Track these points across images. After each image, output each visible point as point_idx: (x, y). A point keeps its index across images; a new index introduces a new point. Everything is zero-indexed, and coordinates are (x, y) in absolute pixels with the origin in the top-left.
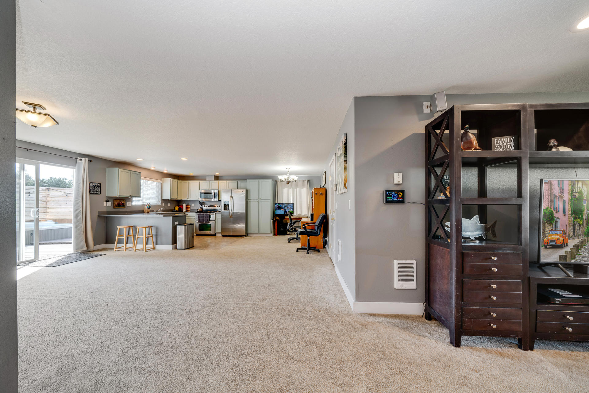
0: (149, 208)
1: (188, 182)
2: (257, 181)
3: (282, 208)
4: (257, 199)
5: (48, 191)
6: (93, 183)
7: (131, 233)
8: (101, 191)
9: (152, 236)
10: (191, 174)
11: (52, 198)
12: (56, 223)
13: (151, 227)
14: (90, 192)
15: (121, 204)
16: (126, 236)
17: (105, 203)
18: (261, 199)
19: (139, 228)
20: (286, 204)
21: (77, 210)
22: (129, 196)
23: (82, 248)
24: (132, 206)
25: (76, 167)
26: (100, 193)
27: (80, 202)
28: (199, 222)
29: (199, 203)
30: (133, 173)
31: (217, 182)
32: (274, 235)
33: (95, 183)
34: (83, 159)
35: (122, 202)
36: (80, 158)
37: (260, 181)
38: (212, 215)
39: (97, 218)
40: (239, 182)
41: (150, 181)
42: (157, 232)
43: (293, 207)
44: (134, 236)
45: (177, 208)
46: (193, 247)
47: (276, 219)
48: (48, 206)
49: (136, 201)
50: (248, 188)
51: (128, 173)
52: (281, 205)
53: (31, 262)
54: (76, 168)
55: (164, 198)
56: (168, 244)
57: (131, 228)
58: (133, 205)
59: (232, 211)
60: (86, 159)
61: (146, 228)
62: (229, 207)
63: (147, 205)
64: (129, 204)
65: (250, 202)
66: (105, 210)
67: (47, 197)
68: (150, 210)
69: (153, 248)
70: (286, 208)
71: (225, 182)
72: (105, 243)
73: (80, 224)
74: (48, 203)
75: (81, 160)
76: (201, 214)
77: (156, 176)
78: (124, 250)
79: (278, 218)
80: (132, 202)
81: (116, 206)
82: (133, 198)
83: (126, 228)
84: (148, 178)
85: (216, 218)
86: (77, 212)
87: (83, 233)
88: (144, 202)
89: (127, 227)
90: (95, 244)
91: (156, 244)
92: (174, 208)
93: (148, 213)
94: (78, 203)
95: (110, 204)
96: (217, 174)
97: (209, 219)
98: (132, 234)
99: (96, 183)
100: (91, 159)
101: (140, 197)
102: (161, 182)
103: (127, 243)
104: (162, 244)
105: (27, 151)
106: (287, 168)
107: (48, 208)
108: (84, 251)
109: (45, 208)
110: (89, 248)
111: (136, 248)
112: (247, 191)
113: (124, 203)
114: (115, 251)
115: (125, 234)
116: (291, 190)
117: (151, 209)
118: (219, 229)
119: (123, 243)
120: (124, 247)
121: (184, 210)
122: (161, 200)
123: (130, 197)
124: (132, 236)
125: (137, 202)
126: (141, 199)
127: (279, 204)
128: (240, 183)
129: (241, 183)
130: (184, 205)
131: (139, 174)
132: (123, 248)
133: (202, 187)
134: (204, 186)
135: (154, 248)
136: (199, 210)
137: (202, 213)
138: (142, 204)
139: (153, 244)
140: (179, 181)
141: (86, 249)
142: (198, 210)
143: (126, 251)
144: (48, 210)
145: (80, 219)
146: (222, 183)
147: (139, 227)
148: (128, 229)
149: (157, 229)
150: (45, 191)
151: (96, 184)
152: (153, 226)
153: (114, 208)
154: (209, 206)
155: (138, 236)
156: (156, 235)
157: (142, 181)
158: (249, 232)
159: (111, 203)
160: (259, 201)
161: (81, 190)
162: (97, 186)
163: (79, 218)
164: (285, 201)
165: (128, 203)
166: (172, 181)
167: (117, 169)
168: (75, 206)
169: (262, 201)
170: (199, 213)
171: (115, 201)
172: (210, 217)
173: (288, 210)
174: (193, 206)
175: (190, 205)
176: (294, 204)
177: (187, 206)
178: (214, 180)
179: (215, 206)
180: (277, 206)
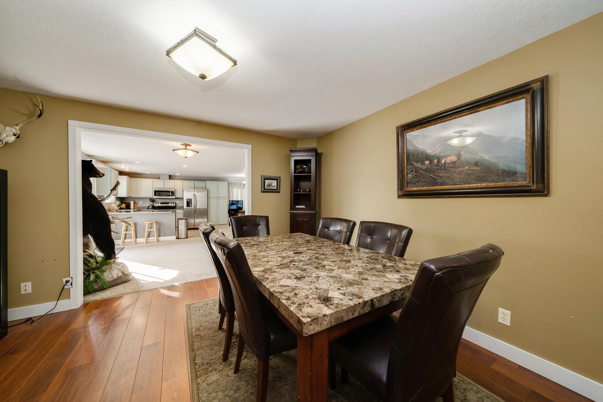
1: (138, 179)
2: (216, 182)
3: (235, 204)
4: (216, 197)
10: (147, 173)
18: (219, 197)
29: (151, 200)
31: (172, 181)
37: (219, 182)
43: (243, 203)
45: (123, 206)
47: (231, 213)
50: (208, 188)
52: (234, 202)
55: (120, 196)
59: (195, 208)
62: (192, 204)
65: (210, 199)
70: (237, 204)
79: (233, 212)
116: (239, 191)
121: (132, 207)
122: (115, 198)
127: (233, 201)
128: (197, 183)
130: (132, 203)
133: (156, 186)
134: (158, 184)
135: (158, 240)
136: (149, 207)
146: (178, 182)
154: (161, 204)
160: (217, 199)
164: (235, 199)
166: (129, 179)
169: (220, 199)
173: (239, 206)
174: (141, 203)
175: (136, 202)
176: (243, 201)
177: (134, 203)
178: (169, 179)
179: (169, 204)
180: (231, 203)
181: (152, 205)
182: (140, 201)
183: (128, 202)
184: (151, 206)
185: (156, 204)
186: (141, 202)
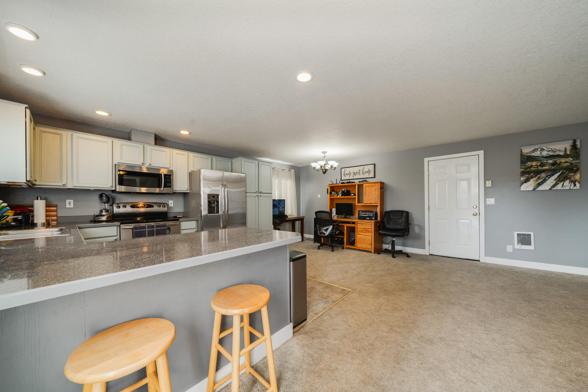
1: (63, 132)
2: (256, 162)
4: (256, 192)
18: (260, 192)
20: (279, 200)
31: (166, 150)
37: (260, 162)
38: (171, 227)
40: (214, 158)
43: (284, 205)
59: (227, 214)
70: (279, 206)
71: (184, 152)
76: (144, 227)
106: (322, 152)
116: (277, 182)
121: (41, 218)
129: (218, 160)
133: (122, 157)
146: (178, 155)
154: (131, 207)
160: (258, 196)
169: (262, 196)
174: (72, 206)
175: (54, 203)
177: (48, 206)
178: (155, 145)
181: (107, 211)
182: (67, 201)
183: (24, 201)
184: (104, 213)
185: (119, 207)
186: (70, 203)
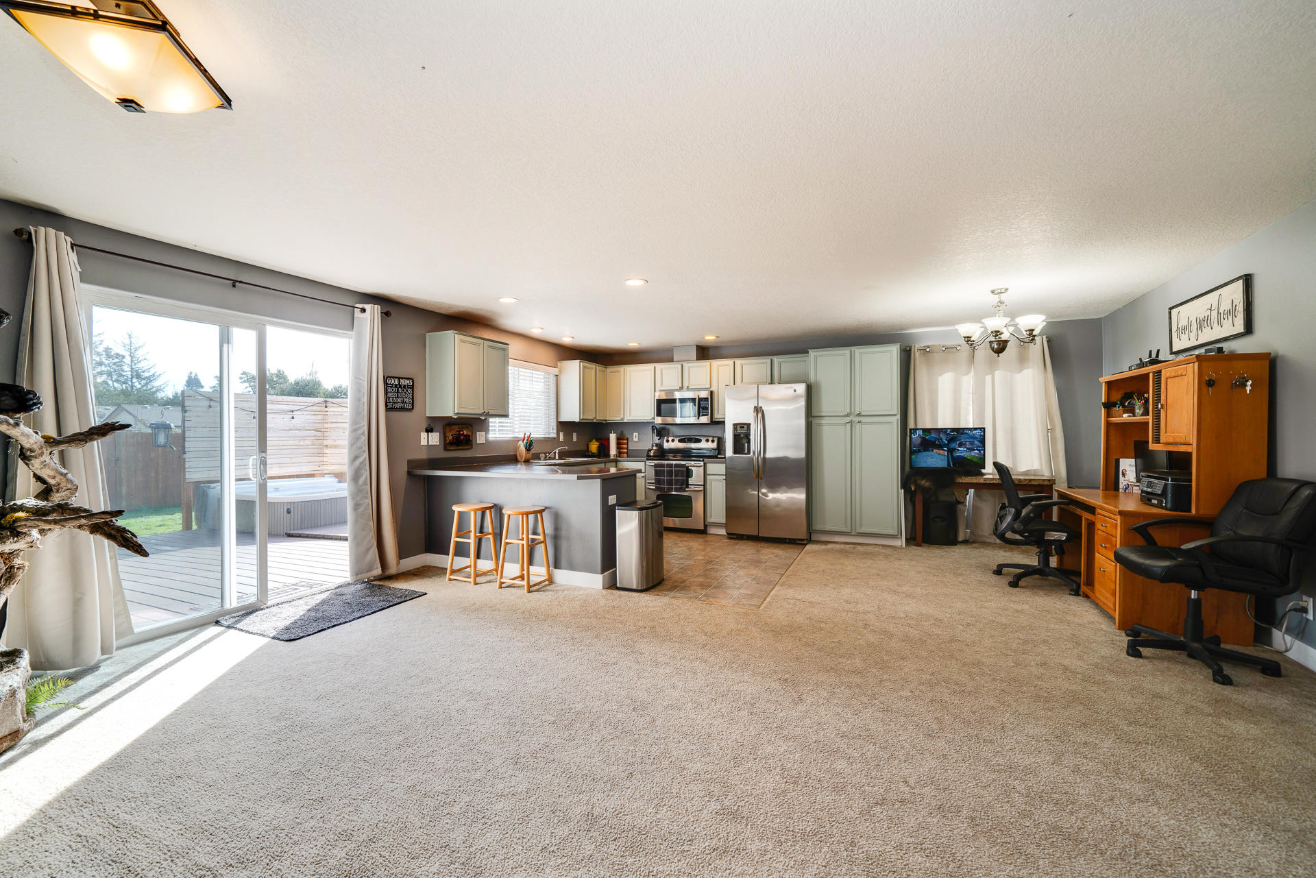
0: (529, 446)
1: (621, 368)
2: (846, 351)
3: (940, 447)
4: (847, 415)
5: (326, 407)
6: (393, 378)
7: (488, 527)
8: (413, 400)
9: (544, 542)
10: (633, 345)
11: (332, 422)
12: (339, 482)
13: (541, 512)
14: (386, 406)
15: (462, 438)
16: (476, 537)
17: (424, 435)
18: (859, 415)
19: (509, 516)
20: (953, 430)
21: (356, 458)
22: (481, 415)
23: (370, 569)
24: (488, 443)
25: (353, 333)
26: (413, 408)
27: (363, 434)
28: (657, 489)
29: (653, 429)
30: (490, 347)
31: (705, 364)
32: (911, 540)
33: (399, 378)
34: (368, 307)
35: (465, 433)
36: (361, 306)
37: (858, 350)
38: (693, 469)
39: (405, 478)
40: (776, 360)
41: (531, 371)
42: (557, 529)
43: (983, 442)
44: (498, 535)
45: (594, 447)
46: (663, 580)
47: (917, 485)
48: (326, 443)
49: (497, 429)
50: (812, 378)
51: (478, 345)
52: (932, 435)
53: (249, 611)
54: (354, 336)
55: (564, 418)
56: (589, 569)
57: (488, 511)
58: (493, 442)
59: (762, 456)
60: (376, 306)
61: (527, 514)
62: (749, 442)
63: (524, 440)
64: (480, 438)
65: (820, 426)
66: (423, 455)
67: (325, 421)
68: (531, 453)
69: (547, 580)
70: (953, 445)
71: (729, 362)
72: (426, 552)
73: (366, 498)
74: (326, 434)
75: (363, 310)
76: (662, 466)
77: (545, 354)
78: (472, 580)
79: (925, 483)
80: (487, 431)
81: (451, 443)
82: (491, 420)
83: (476, 511)
84: (526, 360)
85: (709, 478)
86: (358, 462)
87: (372, 525)
88: (516, 430)
89: (478, 510)
90: (402, 554)
91: (557, 566)
92: (588, 446)
93: (527, 462)
94: (358, 439)
95: (435, 438)
96: (710, 338)
97: (687, 481)
98: (490, 531)
99: (402, 378)
100: (390, 306)
101: (506, 416)
102: (556, 371)
103: (478, 556)
104: (572, 567)
105: (234, 286)
106: (993, 292)
107: (327, 446)
108: (374, 577)
109: (320, 447)
110: (387, 569)
111: (501, 578)
112: (809, 389)
113: (470, 433)
114: (450, 580)
115: (472, 529)
116: (968, 381)
117: (533, 451)
118: (717, 512)
119: (468, 556)
120: (470, 566)
121: (613, 451)
122: (555, 424)
123: (483, 418)
124: (490, 536)
125: (499, 430)
126: (509, 421)
127: (926, 431)
128: (780, 364)
129: (785, 362)
130: (613, 437)
131: (504, 350)
132: (468, 570)
133: (662, 384)
134: (666, 378)
135: (551, 581)
136: (652, 452)
137: (666, 462)
138: (511, 436)
139: (548, 567)
140: (599, 368)
141: (378, 571)
142: (650, 450)
143: (476, 584)
144: (326, 451)
145: (365, 483)
146: (721, 368)
147: (509, 513)
148: (479, 513)
149: (557, 517)
150: (319, 408)
151: (403, 382)
152: (546, 508)
153: (446, 449)
154: (680, 441)
155: (507, 541)
156: (556, 538)
157: (512, 370)
158: (818, 526)
159: (438, 434)
160: (851, 422)
161: (365, 399)
162: (404, 386)
163: (361, 481)
164: (944, 423)
165: (478, 433)
166: (584, 367)
167: (450, 334)
168: (352, 445)
169: (866, 423)
170: (656, 462)
171: (448, 430)
172: (688, 473)
173: (962, 452)
174: (638, 439)
175: (627, 436)
176: (983, 430)
177: (618, 439)
178: (698, 359)
179: (699, 441)
180: (919, 441)
181: (656, 445)
182: (634, 434)
183: (606, 434)
184: (654, 448)
185: (668, 441)
186: (636, 436)
